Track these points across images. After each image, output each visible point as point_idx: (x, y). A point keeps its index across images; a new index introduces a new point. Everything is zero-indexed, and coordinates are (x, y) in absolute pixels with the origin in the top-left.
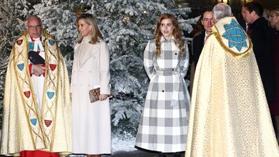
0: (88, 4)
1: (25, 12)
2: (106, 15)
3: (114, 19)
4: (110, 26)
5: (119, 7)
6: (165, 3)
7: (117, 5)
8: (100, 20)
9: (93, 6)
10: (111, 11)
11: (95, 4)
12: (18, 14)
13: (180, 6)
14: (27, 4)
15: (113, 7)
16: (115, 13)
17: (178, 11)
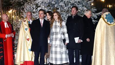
0: (58, 7)
1: (34, 10)
2: (65, 12)
3: (67, 13)
4: (66, 16)
5: (70, 9)
6: (87, 7)
7: (68, 8)
8: (62, 13)
9: (60, 8)
10: (67, 10)
11: (60, 7)
12: (32, 11)
13: (92, 8)
14: (35, 7)
15: (67, 9)
16: (68, 11)
17: (92, 10)
